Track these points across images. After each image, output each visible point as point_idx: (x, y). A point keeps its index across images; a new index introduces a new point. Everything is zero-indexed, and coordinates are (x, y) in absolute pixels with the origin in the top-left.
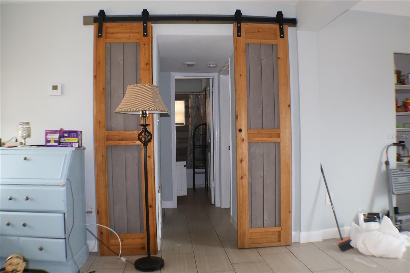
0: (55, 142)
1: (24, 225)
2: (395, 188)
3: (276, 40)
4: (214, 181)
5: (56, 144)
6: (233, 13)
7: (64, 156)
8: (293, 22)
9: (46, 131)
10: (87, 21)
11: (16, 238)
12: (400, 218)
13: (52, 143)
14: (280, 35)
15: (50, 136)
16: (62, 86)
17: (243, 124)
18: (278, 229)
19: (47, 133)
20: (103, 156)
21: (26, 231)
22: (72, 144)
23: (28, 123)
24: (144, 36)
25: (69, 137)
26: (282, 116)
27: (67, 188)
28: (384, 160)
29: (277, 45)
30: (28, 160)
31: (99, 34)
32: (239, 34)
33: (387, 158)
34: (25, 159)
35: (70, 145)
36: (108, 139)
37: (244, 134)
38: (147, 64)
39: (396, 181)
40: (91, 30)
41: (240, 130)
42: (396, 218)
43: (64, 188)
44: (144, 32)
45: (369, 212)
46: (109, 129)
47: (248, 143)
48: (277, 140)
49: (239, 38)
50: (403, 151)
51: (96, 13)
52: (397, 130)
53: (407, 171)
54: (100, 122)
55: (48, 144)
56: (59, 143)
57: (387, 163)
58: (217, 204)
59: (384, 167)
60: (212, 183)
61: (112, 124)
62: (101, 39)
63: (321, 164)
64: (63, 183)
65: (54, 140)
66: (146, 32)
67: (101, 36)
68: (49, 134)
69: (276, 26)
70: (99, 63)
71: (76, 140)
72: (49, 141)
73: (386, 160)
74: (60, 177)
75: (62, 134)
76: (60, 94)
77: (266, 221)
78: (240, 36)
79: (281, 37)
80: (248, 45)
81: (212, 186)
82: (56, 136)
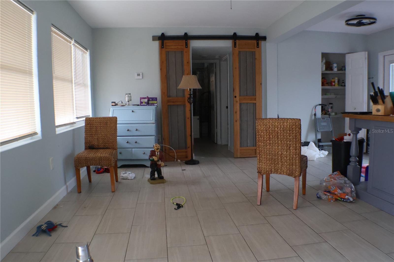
0: (145, 103)
1: (136, 142)
2: (319, 128)
3: (255, 49)
4: (217, 128)
5: (146, 104)
6: (232, 34)
7: (152, 110)
8: (264, 38)
9: (140, 98)
10: (154, 38)
11: (131, 149)
12: (321, 144)
13: (144, 104)
14: (257, 46)
15: (142, 100)
16: (142, 74)
17: (237, 94)
18: (254, 148)
19: (141, 99)
20: (166, 110)
21: (137, 145)
22: (154, 104)
23: (130, 94)
24: (186, 47)
25: (152, 100)
26: (257, 89)
27: (156, 124)
28: (314, 113)
29: (255, 52)
30: (134, 112)
31: (162, 46)
32: (235, 46)
33: (315, 112)
34: (133, 111)
35: (153, 104)
36: (168, 101)
37: (238, 98)
38: (188, 63)
39: (320, 125)
40: (157, 44)
41: (235, 97)
42: (318, 144)
43: (154, 125)
44: (186, 46)
45: (305, 141)
46: (169, 96)
47: (240, 103)
48: (255, 102)
49: (235, 48)
50: (331, 109)
51: (160, 34)
52: (322, 97)
53: (326, 119)
54: (164, 93)
55: (142, 104)
56: (148, 104)
57: (315, 115)
58: (219, 143)
59: (313, 117)
60: (216, 130)
61: (170, 94)
62: (163, 49)
63: (278, 115)
64: (154, 122)
65: (144, 102)
66: (187, 45)
67: (163, 48)
68: (142, 99)
69: (255, 42)
70: (163, 62)
71: (156, 102)
72: (142, 103)
73: (315, 113)
74: (152, 119)
75: (149, 99)
76: (141, 78)
77: (249, 144)
78: (236, 47)
79: (257, 47)
80: (240, 52)
81: (216, 131)
82: (146, 100)
